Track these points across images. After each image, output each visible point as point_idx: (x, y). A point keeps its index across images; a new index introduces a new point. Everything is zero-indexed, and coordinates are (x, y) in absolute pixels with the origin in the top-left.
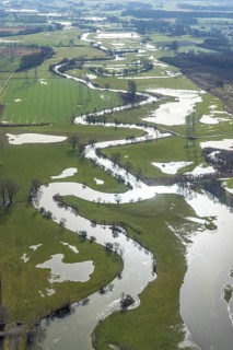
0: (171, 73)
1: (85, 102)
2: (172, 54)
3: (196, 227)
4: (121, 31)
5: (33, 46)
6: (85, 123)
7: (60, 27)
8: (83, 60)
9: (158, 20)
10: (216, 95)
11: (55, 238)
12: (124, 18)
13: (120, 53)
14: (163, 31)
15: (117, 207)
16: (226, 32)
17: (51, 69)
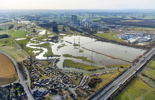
0: (39, 27)
1: (26, 33)
2: (38, 24)
3: (51, 45)
4: (25, 21)
5: (8, 25)
6: (28, 36)
7: (12, 21)
8: (21, 26)
9: (32, 18)
10: (48, 30)
11: (33, 49)
12: (25, 18)
13: (28, 25)
14: (34, 20)
15: (39, 45)
16: (46, 20)
17: (16, 28)
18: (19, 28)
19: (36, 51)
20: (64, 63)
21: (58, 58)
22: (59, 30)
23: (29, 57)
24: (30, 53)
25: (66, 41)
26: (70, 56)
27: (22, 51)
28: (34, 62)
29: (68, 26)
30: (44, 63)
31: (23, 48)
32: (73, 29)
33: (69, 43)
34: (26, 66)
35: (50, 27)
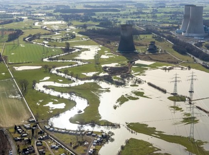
0: (85, 39)
1: (46, 53)
2: (84, 30)
3: (102, 91)
4: (55, 20)
6: (48, 61)
7: (22, 20)
8: (39, 35)
9: (74, 14)
10: (107, 47)
12: (56, 14)
13: (58, 31)
14: (77, 20)
15: (70, 87)
16: (110, 19)
17: (24, 40)
18: (33, 37)
19: (55, 103)
20: (122, 148)
21: (110, 133)
22: (139, 50)
23: (32, 117)
24: (37, 107)
25: (150, 84)
26: (150, 131)
27: (22, 99)
28: (41, 133)
29: (170, 38)
30: (67, 139)
31: (25, 92)
32: (183, 49)
33: (158, 88)
34: (16, 141)
35: (114, 40)
